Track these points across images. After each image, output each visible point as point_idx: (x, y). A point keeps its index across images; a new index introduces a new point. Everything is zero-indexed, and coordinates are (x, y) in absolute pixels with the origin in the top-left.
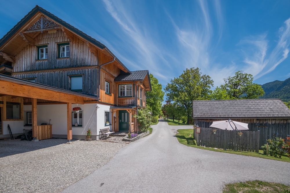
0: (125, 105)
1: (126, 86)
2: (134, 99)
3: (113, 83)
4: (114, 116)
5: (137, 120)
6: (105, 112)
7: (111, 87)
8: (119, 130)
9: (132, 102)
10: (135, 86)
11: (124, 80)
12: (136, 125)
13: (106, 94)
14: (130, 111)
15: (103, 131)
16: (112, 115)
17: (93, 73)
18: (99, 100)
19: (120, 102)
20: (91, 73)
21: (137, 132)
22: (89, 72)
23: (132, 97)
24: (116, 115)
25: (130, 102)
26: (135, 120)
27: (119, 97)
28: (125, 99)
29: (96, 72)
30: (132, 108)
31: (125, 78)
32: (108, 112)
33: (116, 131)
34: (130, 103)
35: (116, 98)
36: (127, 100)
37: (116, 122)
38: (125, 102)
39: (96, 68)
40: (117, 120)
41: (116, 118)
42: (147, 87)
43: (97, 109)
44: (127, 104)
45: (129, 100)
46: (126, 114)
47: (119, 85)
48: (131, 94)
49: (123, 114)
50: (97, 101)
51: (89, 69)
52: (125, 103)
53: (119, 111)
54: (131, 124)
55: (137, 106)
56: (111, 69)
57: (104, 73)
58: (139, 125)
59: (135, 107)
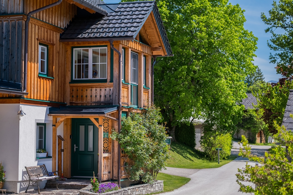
0: (88, 103)
1: (91, 50)
2: (111, 88)
3: (58, 46)
4: (58, 134)
5: (119, 145)
6: (38, 124)
7: (51, 58)
8: (72, 175)
9: (108, 96)
10: (115, 52)
11: (86, 36)
12: (116, 159)
13: (40, 77)
14: (101, 120)
15: (33, 171)
16: (55, 131)
17: (12, 32)
18: (25, 96)
19: (75, 96)
20: (9, 31)
21: (118, 180)
22: (2, 28)
23: (105, 81)
24: (65, 131)
25: (103, 95)
26: (113, 146)
27: (72, 81)
28: (88, 87)
29: (18, 28)
30: (103, 113)
31: (89, 31)
32: (45, 124)
33: (63, 177)
34: (102, 99)
35: (65, 83)
36: (94, 89)
37: (63, 150)
38: (89, 95)
39: (19, 19)
40: (66, 145)
41: (62, 139)
42: (156, 45)
43: (21, 118)
44: (94, 100)
45: (98, 89)
46: (91, 128)
47: (72, 48)
48: (103, 74)
49: (82, 128)
50: (19, 99)
51: (5, 23)
52: (89, 98)
53: (73, 120)
54: (103, 156)
55: (119, 108)
56: (52, 10)
57: (37, 27)
58: (127, 160)
59: (114, 110)
